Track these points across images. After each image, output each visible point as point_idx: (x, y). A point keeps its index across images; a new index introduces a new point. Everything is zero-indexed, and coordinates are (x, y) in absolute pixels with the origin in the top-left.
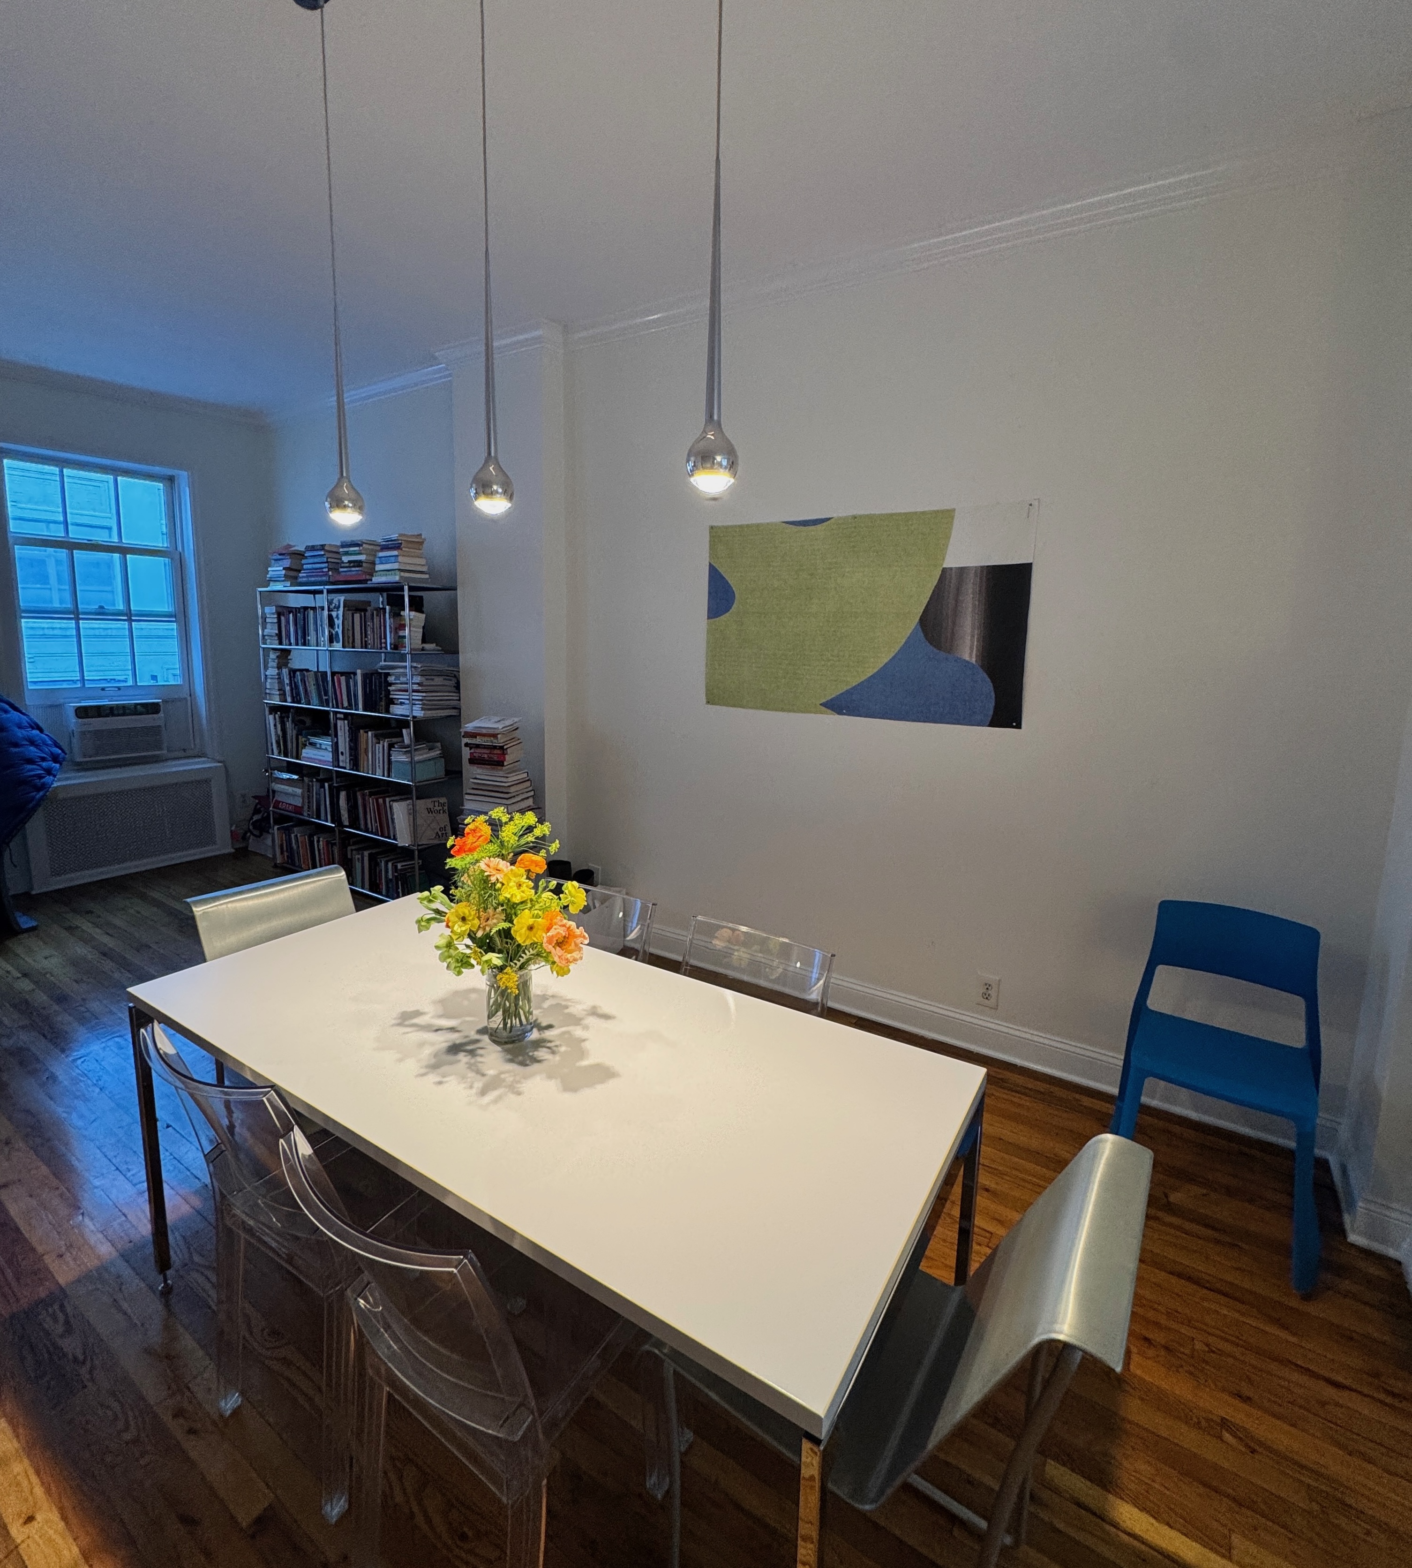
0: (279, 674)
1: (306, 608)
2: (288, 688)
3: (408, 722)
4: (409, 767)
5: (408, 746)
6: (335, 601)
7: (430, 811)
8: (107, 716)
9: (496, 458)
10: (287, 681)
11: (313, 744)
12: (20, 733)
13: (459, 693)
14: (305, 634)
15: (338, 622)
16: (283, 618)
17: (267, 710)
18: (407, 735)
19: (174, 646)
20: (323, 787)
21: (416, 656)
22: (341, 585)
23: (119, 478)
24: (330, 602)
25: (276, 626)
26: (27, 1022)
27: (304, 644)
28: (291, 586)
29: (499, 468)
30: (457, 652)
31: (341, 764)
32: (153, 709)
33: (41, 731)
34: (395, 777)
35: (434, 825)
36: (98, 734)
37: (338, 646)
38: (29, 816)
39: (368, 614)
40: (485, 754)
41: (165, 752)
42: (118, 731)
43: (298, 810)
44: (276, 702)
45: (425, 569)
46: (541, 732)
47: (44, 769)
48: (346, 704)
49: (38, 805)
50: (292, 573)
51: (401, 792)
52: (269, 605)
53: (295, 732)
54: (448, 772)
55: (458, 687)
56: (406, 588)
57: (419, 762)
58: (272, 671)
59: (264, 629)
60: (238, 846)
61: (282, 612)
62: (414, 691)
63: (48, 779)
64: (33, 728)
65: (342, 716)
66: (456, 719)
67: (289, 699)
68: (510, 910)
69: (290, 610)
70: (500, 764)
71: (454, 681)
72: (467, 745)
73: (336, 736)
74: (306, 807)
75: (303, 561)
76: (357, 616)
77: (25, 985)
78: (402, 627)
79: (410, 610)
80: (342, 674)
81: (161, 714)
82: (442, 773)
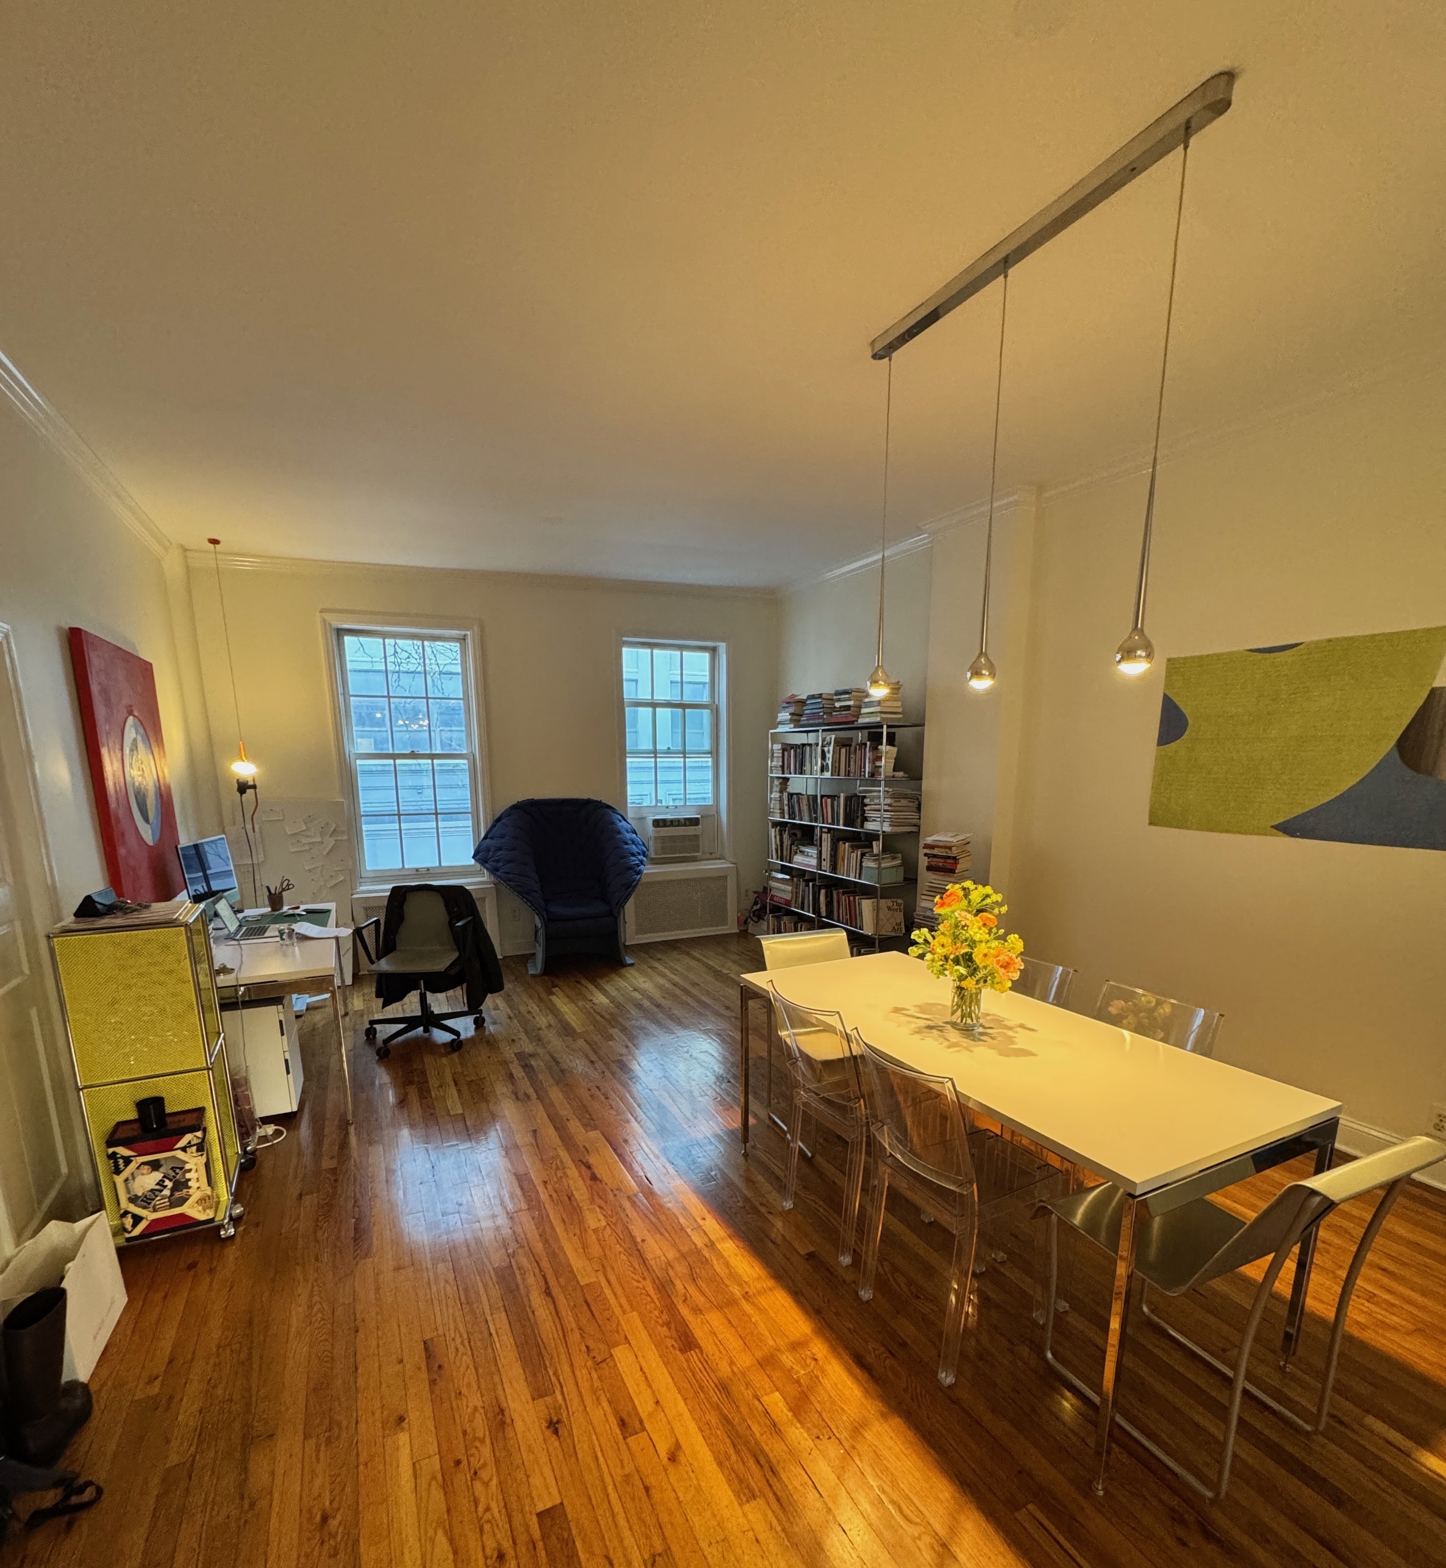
0: (780, 797)
1: (804, 745)
2: (786, 808)
3: (878, 835)
4: (877, 871)
5: (876, 855)
6: (828, 739)
7: (889, 908)
8: (669, 826)
9: (986, 654)
10: (786, 802)
11: (802, 852)
12: (628, 836)
13: (920, 812)
14: (802, 764)
15: (829, 756)
16: (786, 753)
17: (770, 824)
18: (877, 847)
19: (709, 775)
20: (808, 886)
21: (889, 782)
22: (833, 726)
23: (684, 653)
24: (824, 740)
25: (781, 759)
27: (801, 773)
28: (794, 727)
29: (987, 659)
30: (920, 779)
31: (823, 868)
32: (694, 822)
33: (637, 835)
34: (865, 880)
35: (892, 920)
36: (663, 838)
37: (828, 775)
39: (852, 748)
40: (940, 863)
41: (701, 854)
42: (675, 837)
43: (788, 903)
44: (778, 819)
45: (900, 710)
46: (989, 847)
47: (640, 861)
48: (830, 821)
49: (638, 882)
50: (796, 719)
51: (867, 891)
52: (776, 743)
53: (789, 843)
54: (905, 879)
55: (919, 809)
56: (885, 726)
57: (885, 868)
58: (776, 795)
59: (772, 761)
60: (742, 928)
61: (786, 748)
62: (885, 811)
63: (642, 867)
64: (633, 833)
65: (826, 830)
66: (915, 835)
67: (787, 816)
68: (973, 944)
69: (792, 746)
70: (952, 871)
71: (917, 803)
72: (926, 855)
73: (821, 846)
74: (793, 901)
75: (804, 708)
76: (843, 750)
77: (637, 995)
78: (879, 758)
79: (887, 744)
80: (828, 797)
81: (700, 826)
82: (900, 878)
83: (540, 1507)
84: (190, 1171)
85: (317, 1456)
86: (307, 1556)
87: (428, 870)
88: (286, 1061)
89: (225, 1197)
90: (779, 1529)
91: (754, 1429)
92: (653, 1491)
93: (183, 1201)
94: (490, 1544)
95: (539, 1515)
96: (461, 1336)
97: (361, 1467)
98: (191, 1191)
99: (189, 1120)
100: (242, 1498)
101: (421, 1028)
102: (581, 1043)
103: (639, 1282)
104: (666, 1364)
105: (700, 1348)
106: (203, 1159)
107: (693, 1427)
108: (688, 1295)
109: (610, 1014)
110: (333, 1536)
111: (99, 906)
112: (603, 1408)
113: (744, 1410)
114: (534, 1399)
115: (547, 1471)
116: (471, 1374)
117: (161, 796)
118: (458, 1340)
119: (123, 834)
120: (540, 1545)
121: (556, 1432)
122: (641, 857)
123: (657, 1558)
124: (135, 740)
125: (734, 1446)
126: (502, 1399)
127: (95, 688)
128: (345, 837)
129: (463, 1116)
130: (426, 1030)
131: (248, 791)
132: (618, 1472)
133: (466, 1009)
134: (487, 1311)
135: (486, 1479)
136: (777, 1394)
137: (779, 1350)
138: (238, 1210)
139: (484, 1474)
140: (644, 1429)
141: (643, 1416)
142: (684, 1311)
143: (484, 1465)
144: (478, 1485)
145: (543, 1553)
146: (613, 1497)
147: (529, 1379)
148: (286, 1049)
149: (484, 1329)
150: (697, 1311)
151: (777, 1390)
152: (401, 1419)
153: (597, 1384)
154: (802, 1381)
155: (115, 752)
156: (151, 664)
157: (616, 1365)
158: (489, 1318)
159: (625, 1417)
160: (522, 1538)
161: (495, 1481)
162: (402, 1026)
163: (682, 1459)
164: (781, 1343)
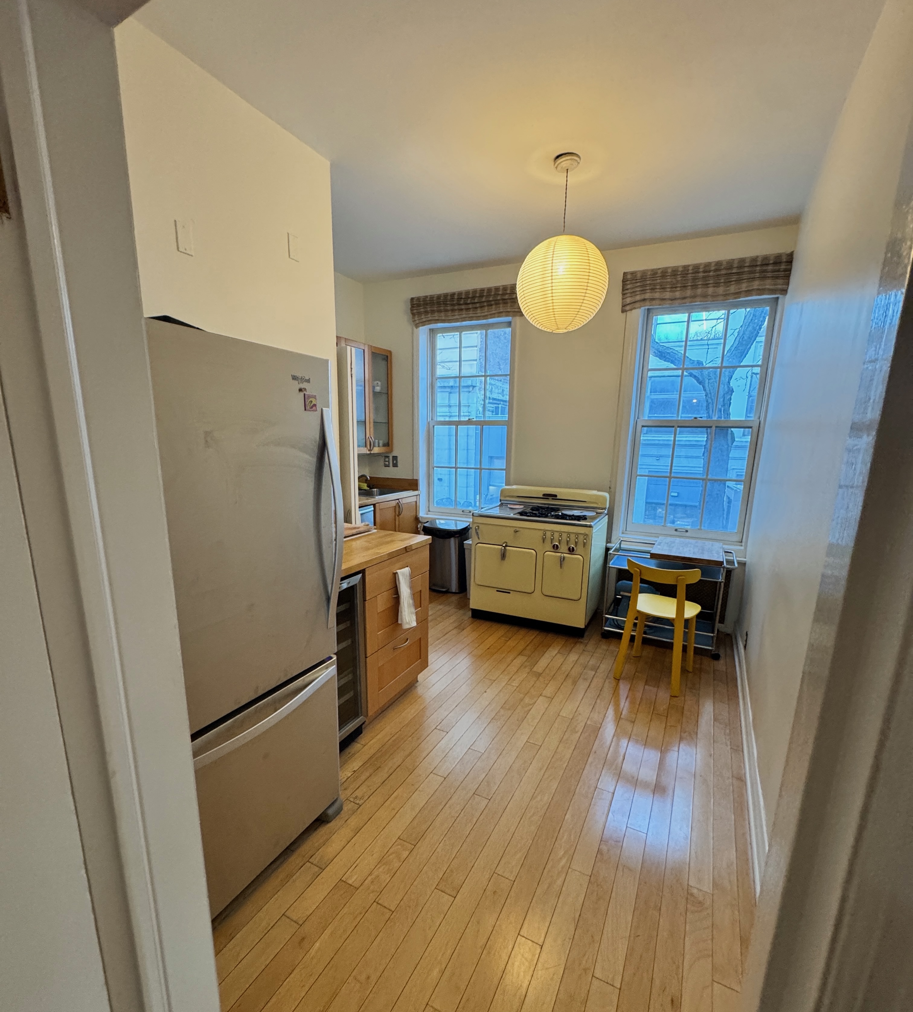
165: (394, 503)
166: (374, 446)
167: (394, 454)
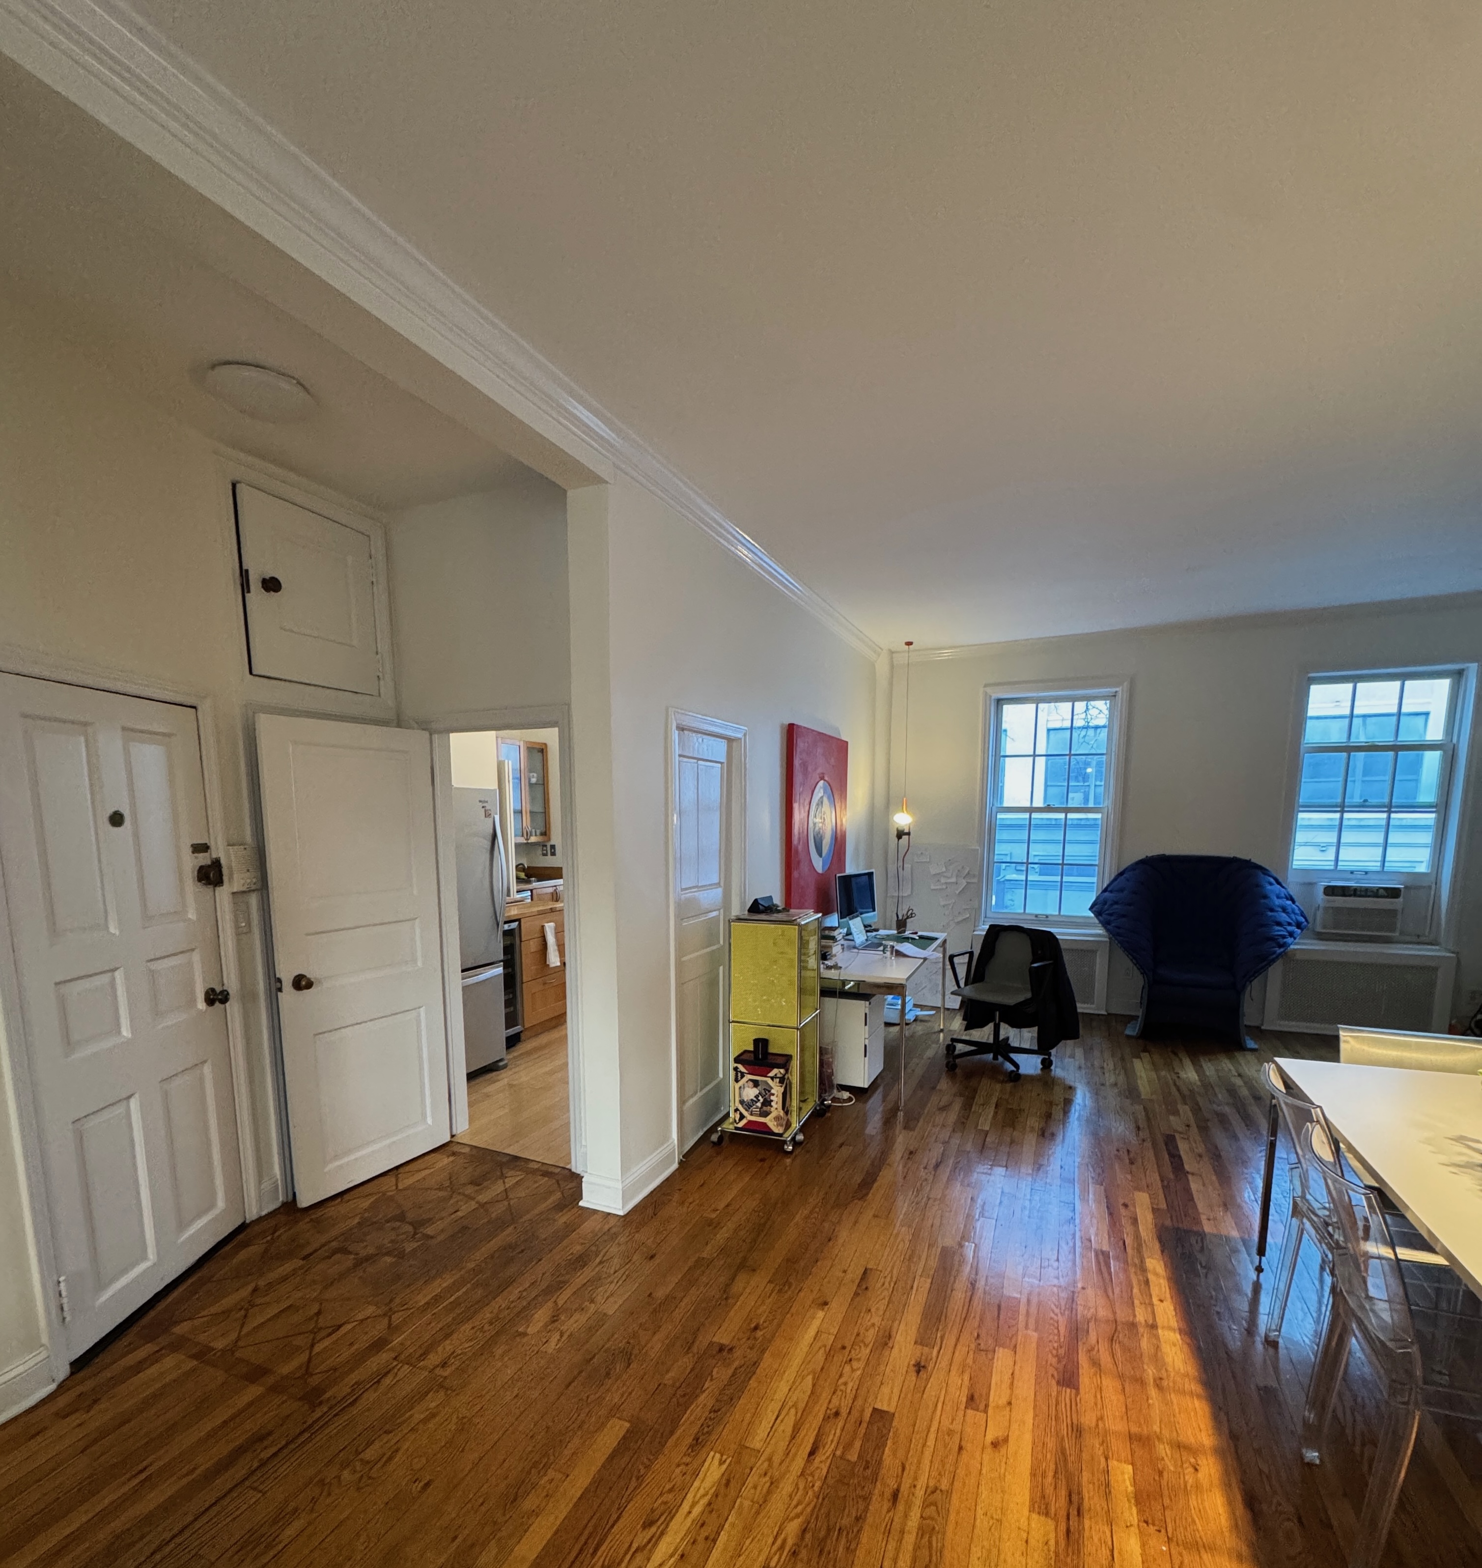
8: (1350, 896)
12: (1278, 902)
19: (1428, 836)
23: (1406, 682)
26: (1231, 1101)
32: (1394, 893)
33: (1294, 902)
36: (1337, 910)
38: (1270, 964)
41: (1397, 934)
42: (1358, 910)
47: (1288, 932)
49: (1277, 957)
63: (1289, 940)
64: (1287, 899)
77: (1238, 1082)
81: (1401, 899)
83: (878, 1406)
84: (773, 1095)
85: (770, 1294)
86: (739, 1339)
87: (1047, 917)
88: (865, 1046)
89: (795, 1125)
90: (1052, 1548)
91: (1084, 1473)
92: (964, 1452)
93: (766, 1114)
94: (835, 1402)
95: (875, 1410)
96: (892, 1277)
97: (789, 1316)
98: (772, 1109)
99: (780, 1061)
100: (725, 1291)
101: (991, 1056)
102: (1139, 1108)
103: (1057, 1315)
104: (1037, 1383)
105: (1078, 1390)
106: (782, 1089)
107: (1028, 1437)
108: (1096, 1349)
109: (1190, 1091)
110: (755, 1339)
111: (761, 907)
112: (962, 1380)
113: (1085, 1456)
114: (916, 1343)
115: (896, 1391)
116: (882, 1306)
117: (836, 838)
118: (888, 1279)
119: (799, 862)
120: (864, 1425)
121: (918, 1372)
122: (1293, 928)
123: (938, 1491)
124: (822, 797)
125: (1056, 1472)
126: (895, 1330)
127: (797, 762)
128: (975, 880)
129: (986, 1133)
130: (995, 1058)
131: (904, 837)
132: (946, 1423)
133: (1036, 1048)
134: (919, 1272)
135: (855, 1367)
136: (1130, 1467)
137: (1159, 1439)
138: (800, 1137)
139: (855, 1364)
140: (985, 1411)
141: (991, 1405)
142: (1083, 1359)
143: (859, 1360)
144: (847, 1368)
145: (863, 1431)
146: (932, 1436)
147: (921, 1330)
148: (867, 1036)
149: (909, 1282)
150: (1095, 1363)
151: (1132, 1464)
152: (826, 1303)
153: (970, 1361)
154: (1165, 1474)
155: (804, 806)
156: (847, 743)
157: (993, 1358)
158: (917, 1277)
159: (976, 1397)
160: (855, 1414)
161: (859, 1372)
162: (973, 1048)
163: (1003, 1450)
164: (1166, 1433)
165: (551, 890)
166: (531, 835)
167: (552, 843)
